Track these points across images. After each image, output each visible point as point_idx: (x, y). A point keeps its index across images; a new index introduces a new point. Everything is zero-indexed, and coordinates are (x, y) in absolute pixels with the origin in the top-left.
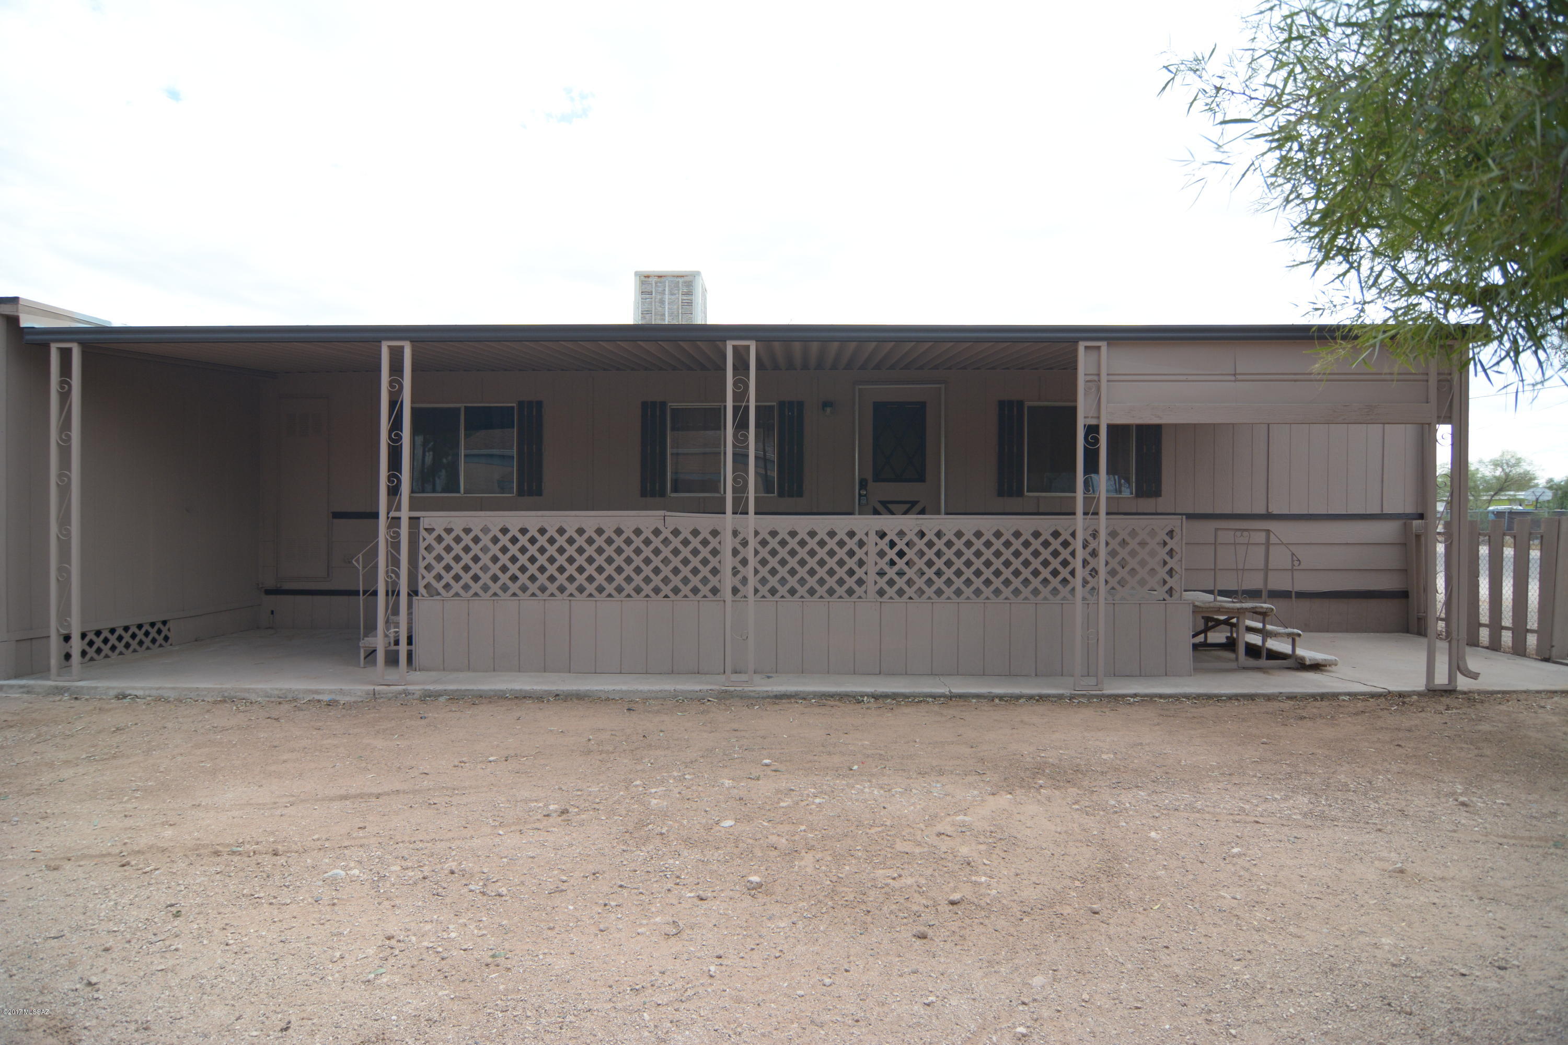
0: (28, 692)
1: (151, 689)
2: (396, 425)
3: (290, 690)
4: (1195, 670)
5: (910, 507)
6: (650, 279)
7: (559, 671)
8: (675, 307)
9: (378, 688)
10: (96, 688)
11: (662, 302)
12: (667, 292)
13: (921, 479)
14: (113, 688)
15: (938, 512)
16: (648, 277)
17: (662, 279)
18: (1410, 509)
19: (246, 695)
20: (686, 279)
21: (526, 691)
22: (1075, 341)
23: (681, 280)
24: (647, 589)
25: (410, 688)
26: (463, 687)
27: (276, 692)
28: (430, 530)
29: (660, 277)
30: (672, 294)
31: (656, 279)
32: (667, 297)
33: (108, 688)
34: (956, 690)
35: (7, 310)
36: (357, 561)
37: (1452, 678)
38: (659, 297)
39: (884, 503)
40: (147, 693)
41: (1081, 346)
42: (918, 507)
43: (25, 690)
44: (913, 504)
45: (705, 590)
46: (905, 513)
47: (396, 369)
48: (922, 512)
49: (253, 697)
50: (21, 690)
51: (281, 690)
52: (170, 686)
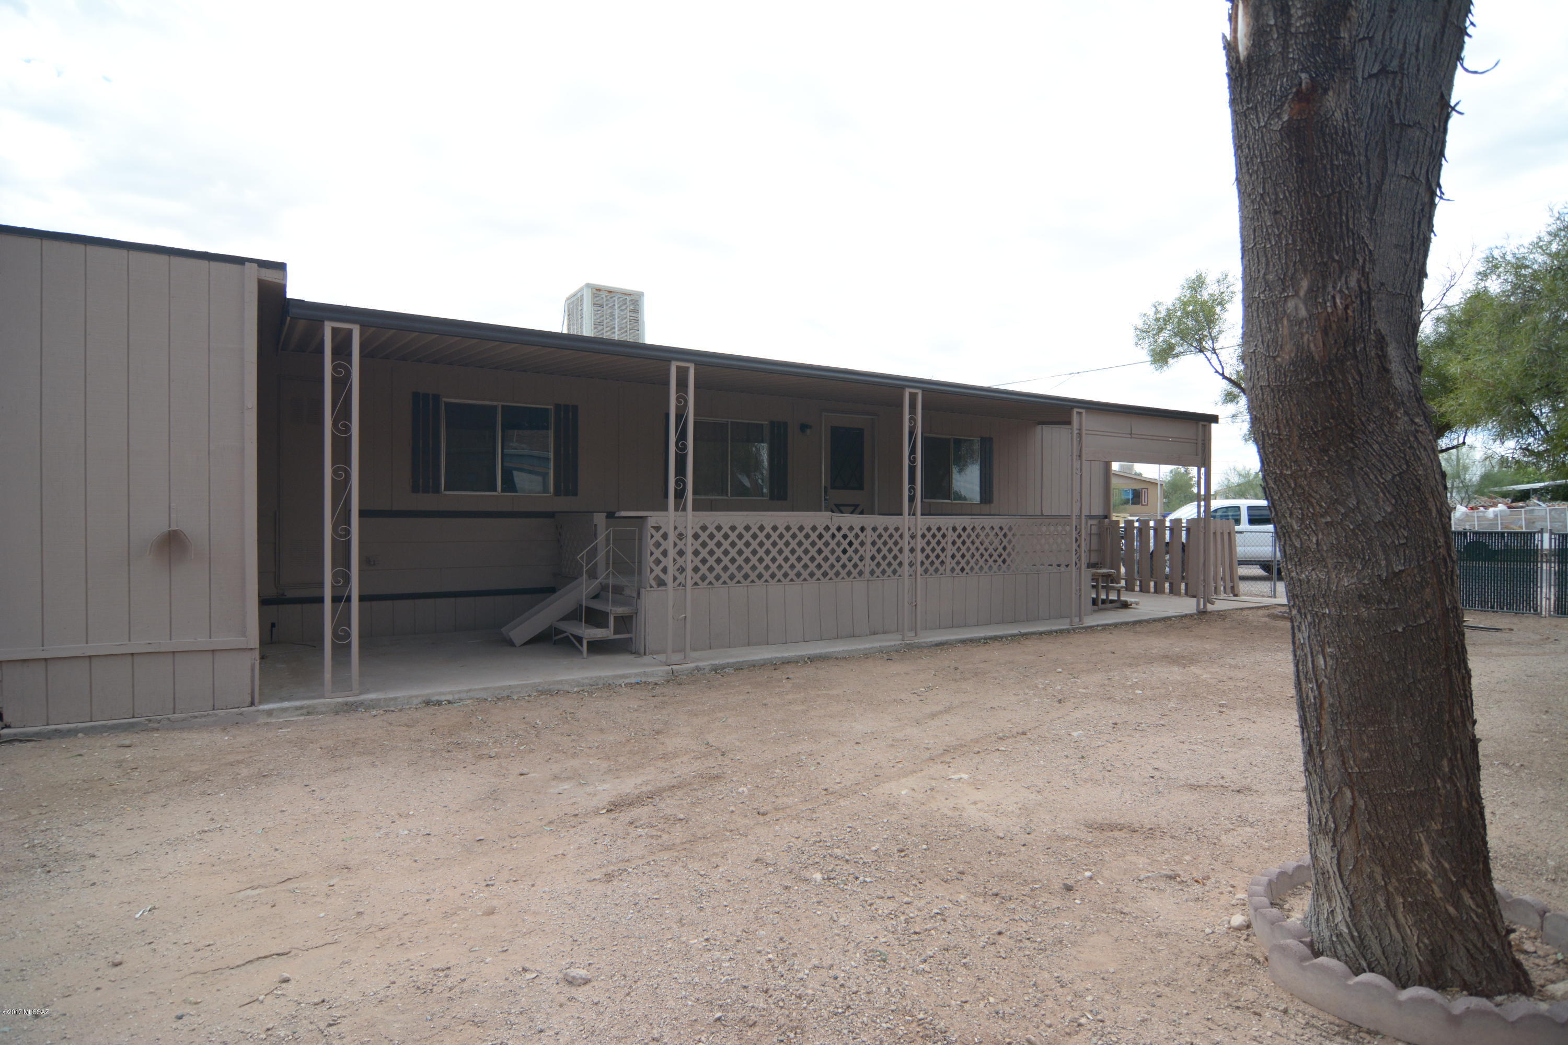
0: (309, 713)
1: (460, 692)
2: (682, 436)
3: (600, 677)
4: (1095, 611)
5: (855, 509)
6: (601, 293)
7: (760, 644)
8: (624, 322)
9: (674, 667)
10: (395, 699)
11: (612, 316)
12: (616, 307)
13: (861, 487)
14: (417, 697)
15: (873, 513)
16: (600, 290)
17: (612, 295)
18: (1101, 513)
19: (560, 687)
20: (633, 298)
21: (786, 658)
22: (1072, 408)
23: (628, 298)
24: (818, 574)
25: (701, 664)
26: (741, 660)
27: (587, 681)
28: (657, 529)
29: (610, 292)
30: (621, 310)
31: (606, 294)
32: (617, 312)
33: (411, 697)
34: (1024, 631)
35: (270, 276)
36: (582, 558)
37: (1205, 605)
38: (609, 311)
39: (838, 506)
40: (456, 696)
41: (1076, 410)
42: (859, 510)
43: (305, 711)
44: (856, 506)
45: (855, 572)
46: (852, 513)
47: (682, 384)
48: (862, 513)
49: (567, 688)
50: (299, 712)
51: (591, 678)
52: (481, 686)
